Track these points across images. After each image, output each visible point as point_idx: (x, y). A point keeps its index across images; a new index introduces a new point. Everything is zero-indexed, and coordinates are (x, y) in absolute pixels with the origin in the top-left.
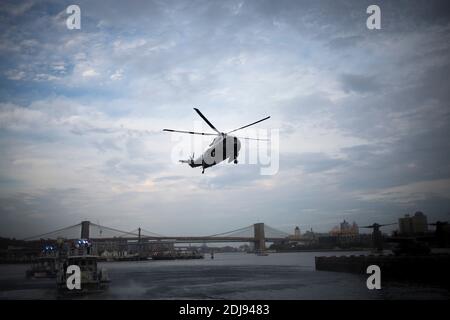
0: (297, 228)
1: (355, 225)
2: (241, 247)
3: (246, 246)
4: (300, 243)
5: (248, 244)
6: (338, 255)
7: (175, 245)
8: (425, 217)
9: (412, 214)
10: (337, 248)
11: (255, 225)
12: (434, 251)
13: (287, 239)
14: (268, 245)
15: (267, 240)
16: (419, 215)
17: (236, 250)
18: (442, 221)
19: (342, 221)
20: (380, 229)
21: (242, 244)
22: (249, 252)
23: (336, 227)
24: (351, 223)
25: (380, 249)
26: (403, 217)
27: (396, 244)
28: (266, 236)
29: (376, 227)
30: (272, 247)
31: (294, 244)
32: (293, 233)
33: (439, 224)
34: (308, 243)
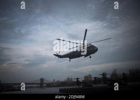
0: (54, 80)
1: (71, 78)
2: (36, 86)
3: (37, 86)
4: (55, 84)
5: (38, 85)
6: (66, 88)
7: (13, 86)
8: (91, 76)
9: (88, 75)
10: (66, 86)
11: (41, 79)
12: (94, 86)
13: (51, 83)
14: (45, 85)
15: (44, 84)
16: (90, 75)
17: (34, 87)
18: (96, 77)
19: (68, 77)
20: (79, 79)
21: (37, 85)
22: (38, 88)
23: (66, 79)
24: (70, 78)
25: (79, 86)
26: (85, 76)
27: (83, 84)
28: (44, 83)
29: (78, 79)
30: (46, 86)
31: (53, 85)
32: (53, 81)
33: (95, 78)
34: (57, 84)
